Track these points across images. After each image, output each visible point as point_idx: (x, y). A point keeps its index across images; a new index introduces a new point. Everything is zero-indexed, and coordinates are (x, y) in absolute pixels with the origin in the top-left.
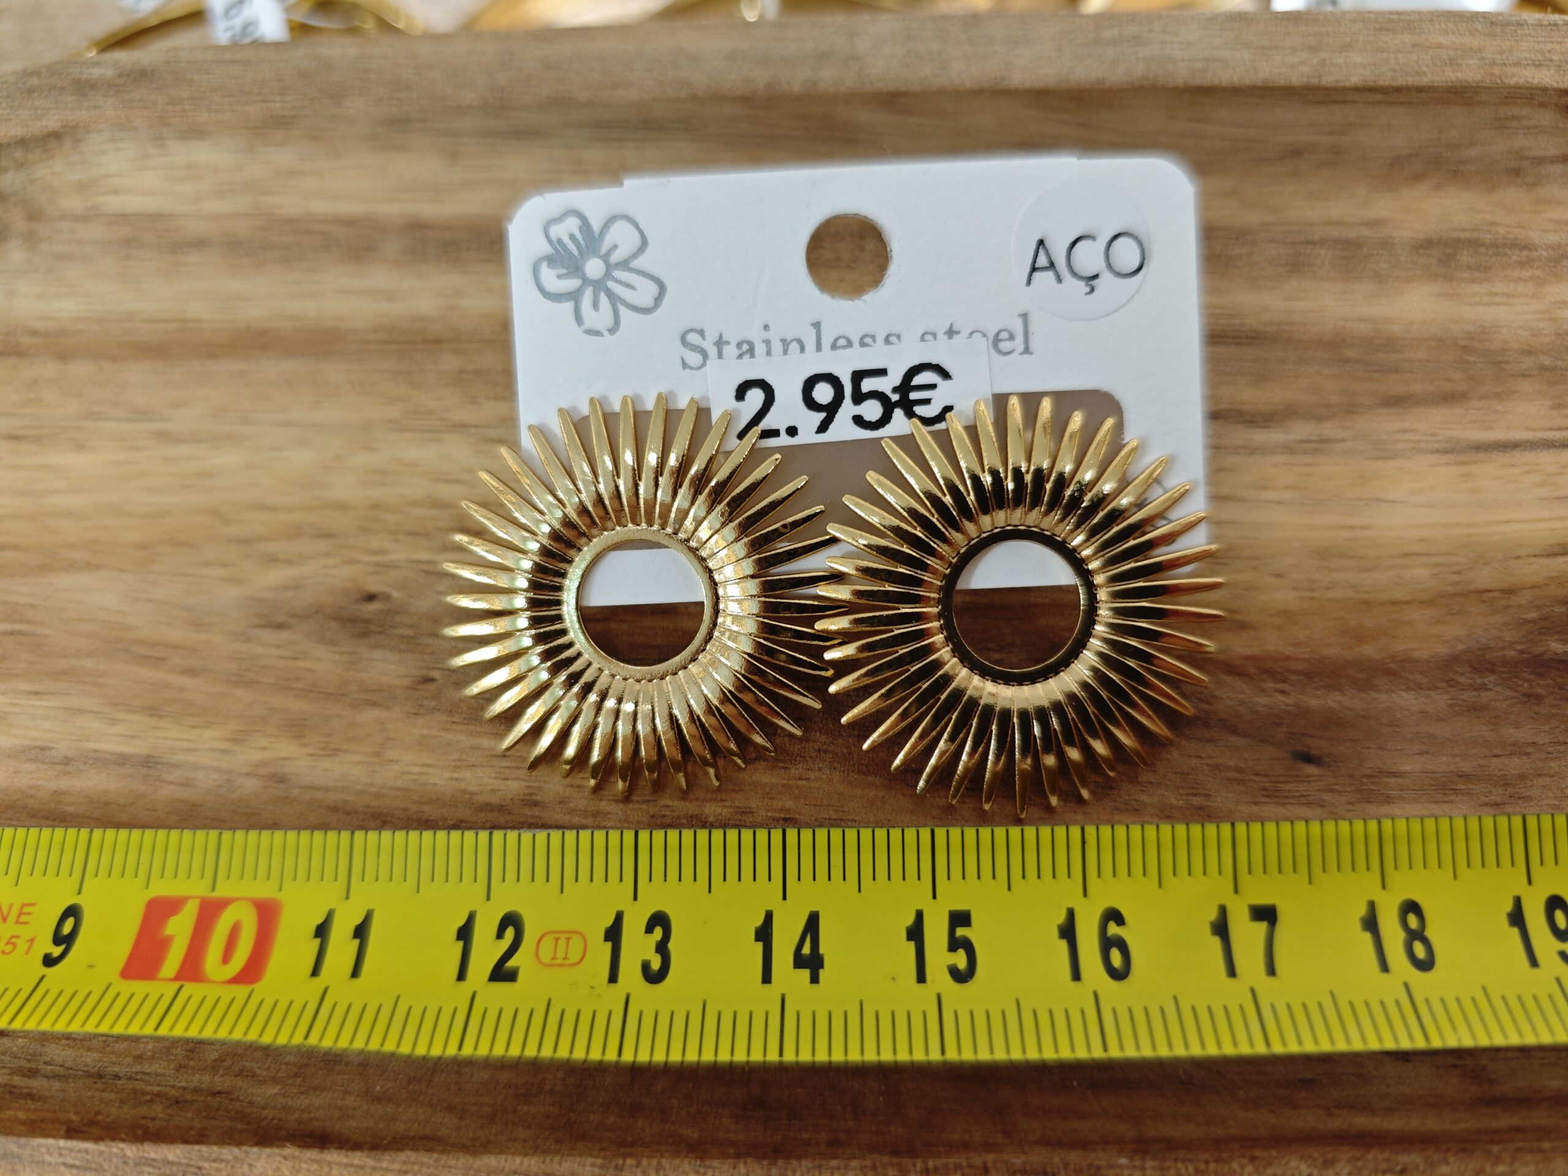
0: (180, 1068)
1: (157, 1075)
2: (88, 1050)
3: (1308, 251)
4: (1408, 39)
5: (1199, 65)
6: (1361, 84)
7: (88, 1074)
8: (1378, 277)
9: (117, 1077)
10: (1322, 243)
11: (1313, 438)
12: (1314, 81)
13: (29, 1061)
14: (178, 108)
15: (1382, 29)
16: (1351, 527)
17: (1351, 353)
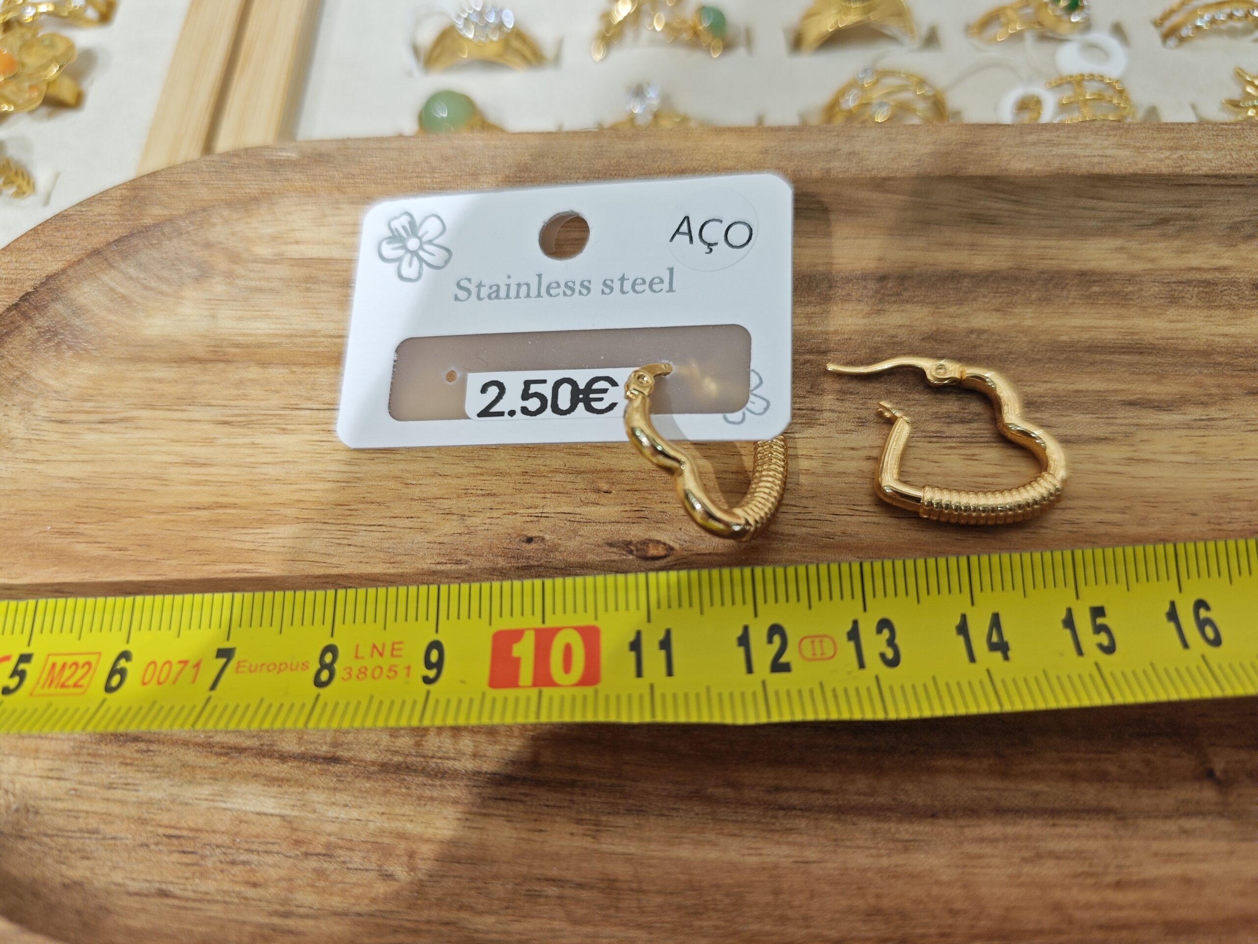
0: (411, 907)
1: (392, 912)
2: (331, 894)
3: (1181, 288)
4: (1237, 142)
5: (1096, 160)
6: (1210, 172)
7: (335, 914)
8: (1232, 307)
9: (359, 915)
10: (1189, 283)
11: (1204, 417)
12: (1177, 170)
13: (282, 905)
14: (351, 181)
15: (1218, 135)
16: (1240, 479)
17: (1221, 359)
